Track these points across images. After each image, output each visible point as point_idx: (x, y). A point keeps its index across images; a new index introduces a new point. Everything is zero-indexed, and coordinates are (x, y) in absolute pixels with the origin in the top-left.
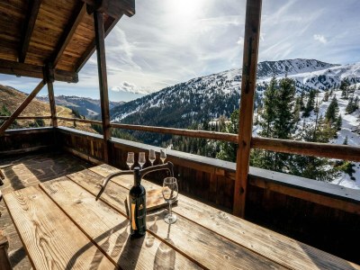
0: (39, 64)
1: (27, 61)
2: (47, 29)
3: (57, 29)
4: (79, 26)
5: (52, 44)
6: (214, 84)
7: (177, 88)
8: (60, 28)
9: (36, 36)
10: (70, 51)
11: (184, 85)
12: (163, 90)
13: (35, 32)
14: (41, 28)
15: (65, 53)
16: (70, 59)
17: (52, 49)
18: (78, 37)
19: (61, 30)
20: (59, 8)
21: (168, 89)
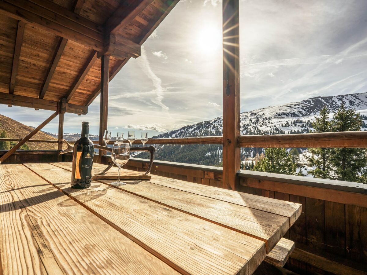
0: (55, 99)
1: (45, 98)
2: (64, 73)
3: (72, 72)
4: (91, 70)
5: (68, 84)
6: (247, 122)
7: (200, 126)
8: (75, 71)
9: (55, 79)
10: (82, 89)
11: (208, 123)
12: (183, 128)
13: (55, 75)
14: (60, 73)
15: (78, 90)
16: (82, 96)
17: (67, 88)
18: (90, 78)
19: (76, 73)
20: (75, 57)
21: (189, 127)
